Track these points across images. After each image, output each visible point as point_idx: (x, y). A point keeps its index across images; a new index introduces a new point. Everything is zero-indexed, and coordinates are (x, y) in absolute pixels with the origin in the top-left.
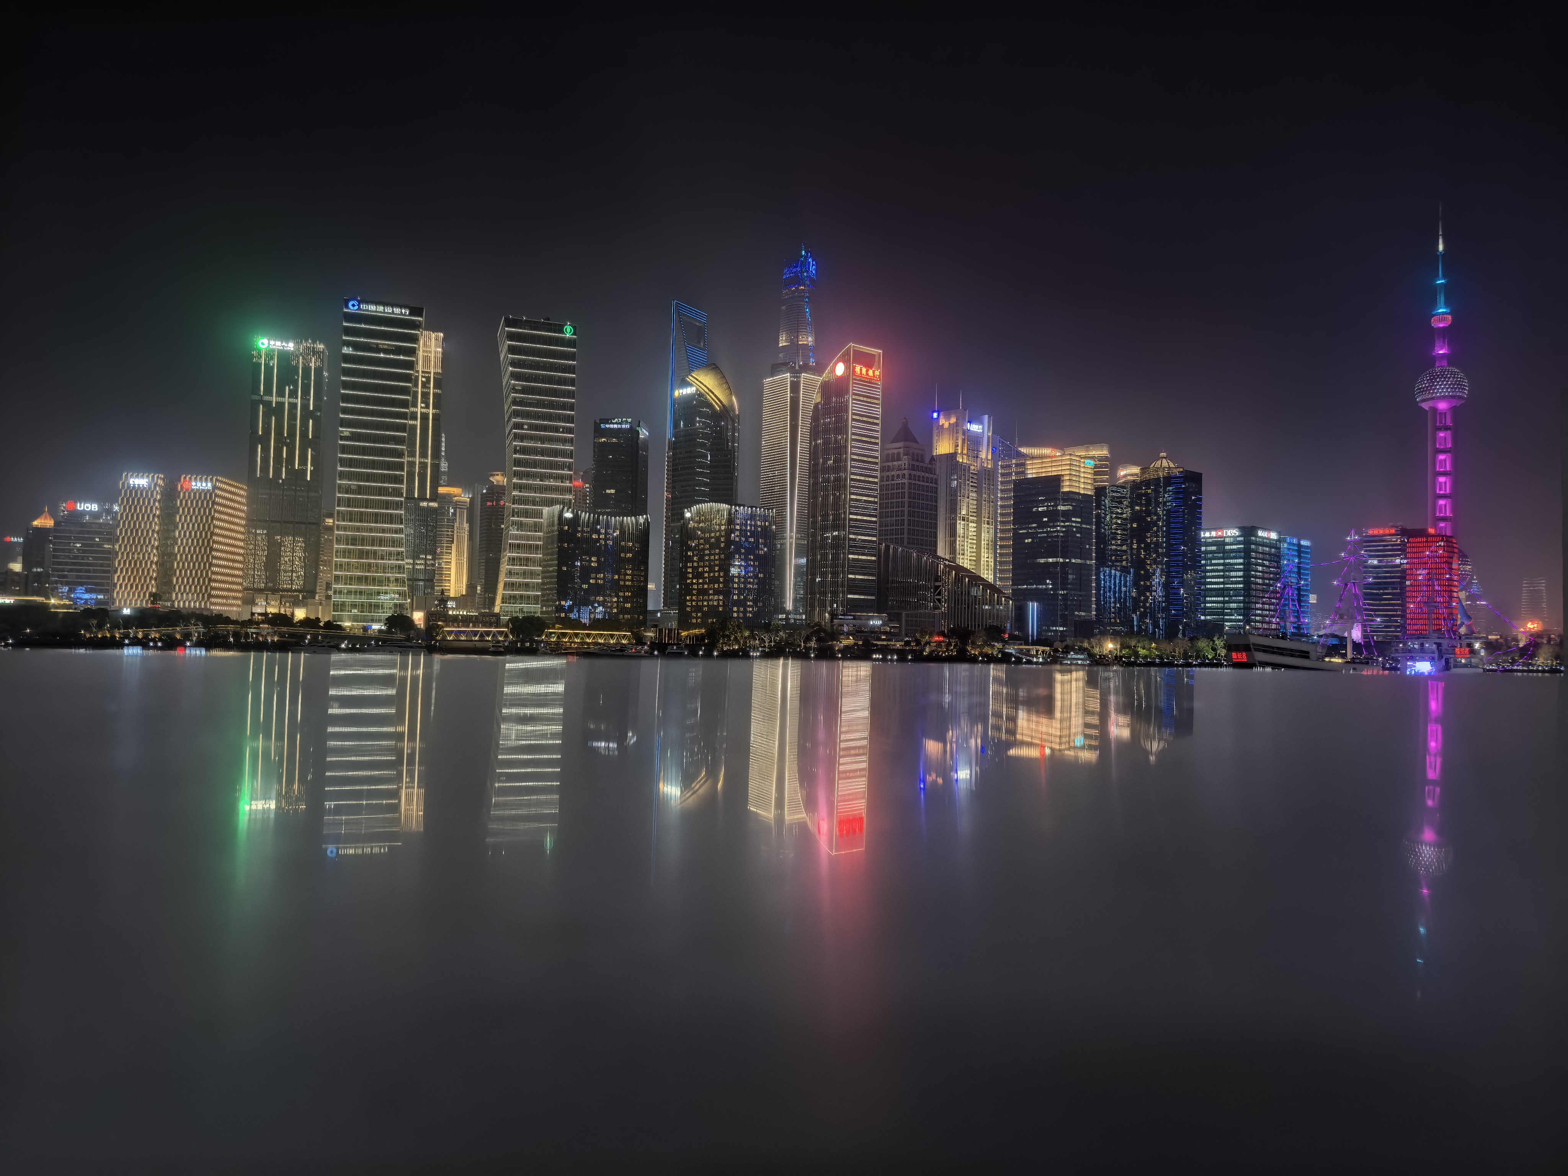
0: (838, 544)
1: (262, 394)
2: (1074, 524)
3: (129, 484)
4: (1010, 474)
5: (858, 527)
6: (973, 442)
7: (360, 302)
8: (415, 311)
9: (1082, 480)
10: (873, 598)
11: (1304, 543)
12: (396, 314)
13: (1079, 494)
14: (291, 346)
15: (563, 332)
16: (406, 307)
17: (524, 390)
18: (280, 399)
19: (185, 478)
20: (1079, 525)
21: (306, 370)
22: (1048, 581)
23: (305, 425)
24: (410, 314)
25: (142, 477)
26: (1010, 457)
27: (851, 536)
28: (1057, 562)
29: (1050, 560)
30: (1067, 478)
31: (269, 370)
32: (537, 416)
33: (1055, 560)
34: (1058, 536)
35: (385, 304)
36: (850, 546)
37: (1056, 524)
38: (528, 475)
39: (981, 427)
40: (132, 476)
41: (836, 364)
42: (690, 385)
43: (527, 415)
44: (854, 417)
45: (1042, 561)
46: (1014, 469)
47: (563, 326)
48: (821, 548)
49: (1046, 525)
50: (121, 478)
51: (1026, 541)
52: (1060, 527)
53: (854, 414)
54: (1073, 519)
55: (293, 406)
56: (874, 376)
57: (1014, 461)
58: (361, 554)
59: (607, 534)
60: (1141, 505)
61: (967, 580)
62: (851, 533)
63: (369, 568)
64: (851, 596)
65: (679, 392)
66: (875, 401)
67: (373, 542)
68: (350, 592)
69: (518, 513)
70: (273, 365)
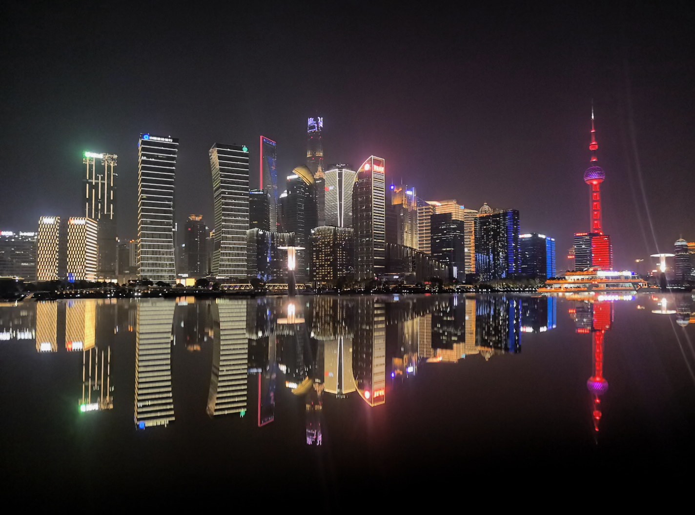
0: (368, 243)
1: (88, 178)
2: (457, 234)
3: (43, 222)
4: (423, 212)
5: (378, 236)
6: (409, 199)
7: (149, 136)
8: (175, 140)
9: (460, 215)
10: (384, 267)
11: (553, 240)
12: (166, 141)
13: (459, 220)
14: (101, 156)
15: (242, 150)
16: (171, 138)
17: (226, 176)
18: (97, 181)
19: (71, 218)
20: (459, 234)
21: (109, 167)
22: (447, 258)
23: (109, 193)
25: (50, 218)
27: (375, 240)
28: (451, 250)
29: (448, 249)
30: (454, 214)
31: (91, 166)
32: (232, 188)
34: (451, 239)
35: (160, 137)
36: (374, 245)
38: (229, 215)
39: (411, 192)
40: (45, 218)
41: (365, 164)
42: (294, 174)
43: (228, 188)
45: (444, 249)
46: (424, 210)
47: (242, 147)
48: (361, 245)
49: (445, 234)
50: (39, 219)
51: (437, 241)
52: (452, 235)
53: (374, 187)
54: (457, 231)
55: (103, 184)
56: (381, 170)
57: (424, 207)
58: (153, 253)
59: (277, 241)
60: (495, 225)
61: (427, 258)
62: (374, 239)
63: (157, 259)
64: (375, 266)
65: (289, 178)
66: (382, 181)
67: (158, 247)
68: (148, 271)
69: (225, 233)
70: (93, 165)
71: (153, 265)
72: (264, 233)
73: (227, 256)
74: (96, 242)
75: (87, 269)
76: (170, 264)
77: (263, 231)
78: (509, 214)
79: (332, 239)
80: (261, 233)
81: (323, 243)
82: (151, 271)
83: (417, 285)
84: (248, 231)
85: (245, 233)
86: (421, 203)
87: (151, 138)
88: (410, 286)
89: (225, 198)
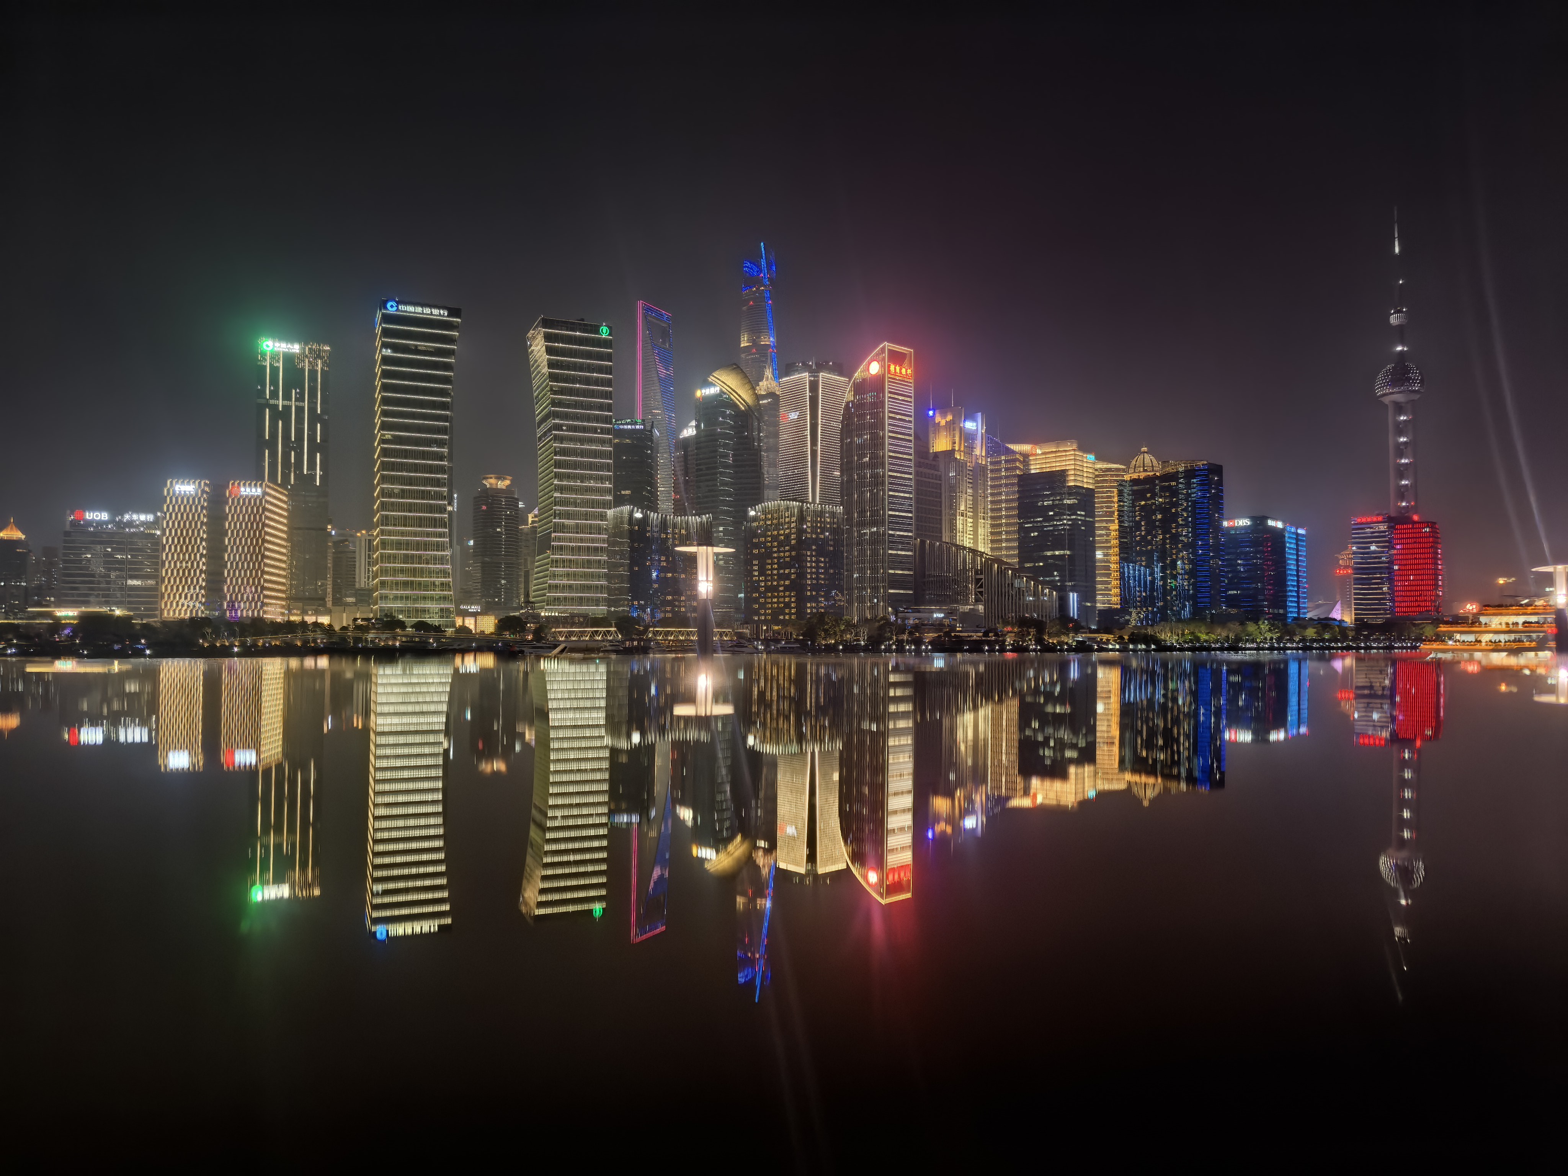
0: (876, 539)
1: (268, 397)
2: (1079, 518)
3: (174, 491)
4: (1000, 470)
5: (896, 523)
6: (969, 438)
7: (398, 303)
8: (453, 312)
9: (1085, 475)
10: (911, 592)
11: (1301, 531)
12: (435, 315)
13: (1083, 488)
14: (296, 348)
15: (597, 332)
16: (444, 308)
17: (562, 391)
18: (286, 403)
19: (233, 484)
20: (1083, 518)
21: (313, 373)
22: (1055, 573)
23: (313, 429)
24: (448, 316)
25: (188, 483)
26: (1000, 454)
27: (891, 532)
28: (1064, 555)
29: (1057, 553)
30: (1073, 472)
32: (576, 417)
33: (1062, 552)
34: (1064, 530)
35: (423, 305)
36: (890, 542)
37: (1062, 518)
38: (568, 477)
39: (975, 424)
40: (177, 483)
41: (869, 364)
42: (711, 384)
43: (566, 416)
44: (891, 415)
45: (1049, 553)
46: (1003, 465)
47: (599, 327)
48: (858, 544)
49: (1051, 518)
50: (166, 485)
51: (1032, 535)
52: (1066, 521)
53: (890, 412)
54: (1079, 513)
55: (299, 410)
56: (907, 374)
57: (1003, 458)
58: (407, 559)
59: (674, 533)
60: (1165, 497)
61: (1010, 572)
62: (890, 529)
63: (414, 572)
64: (891, 591)
65: (699, 393)
66: (909, 399)
67: (418, 546)
68: (396, 598)
69: (560, 515)
70: (278, 368)
71: (406, 584)
72: (645, 518)
73: (564, 567)
74: (284, 536)
75: (266, 593)
76: (442, 584)
77: (642, 512)
78: (1197, 473)
79: (794, 530)
80: (638, 515)
81: (775, 538)
82: (402, 598)
83: (986, 634)
84: (610, 513)
85: (603, 517)
86: (995, 448)
87: (400, 307)
88: (969, 636)
89: (561, 439)
